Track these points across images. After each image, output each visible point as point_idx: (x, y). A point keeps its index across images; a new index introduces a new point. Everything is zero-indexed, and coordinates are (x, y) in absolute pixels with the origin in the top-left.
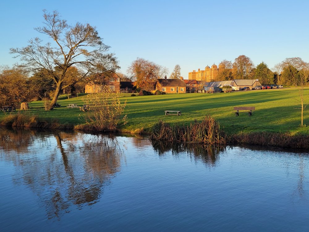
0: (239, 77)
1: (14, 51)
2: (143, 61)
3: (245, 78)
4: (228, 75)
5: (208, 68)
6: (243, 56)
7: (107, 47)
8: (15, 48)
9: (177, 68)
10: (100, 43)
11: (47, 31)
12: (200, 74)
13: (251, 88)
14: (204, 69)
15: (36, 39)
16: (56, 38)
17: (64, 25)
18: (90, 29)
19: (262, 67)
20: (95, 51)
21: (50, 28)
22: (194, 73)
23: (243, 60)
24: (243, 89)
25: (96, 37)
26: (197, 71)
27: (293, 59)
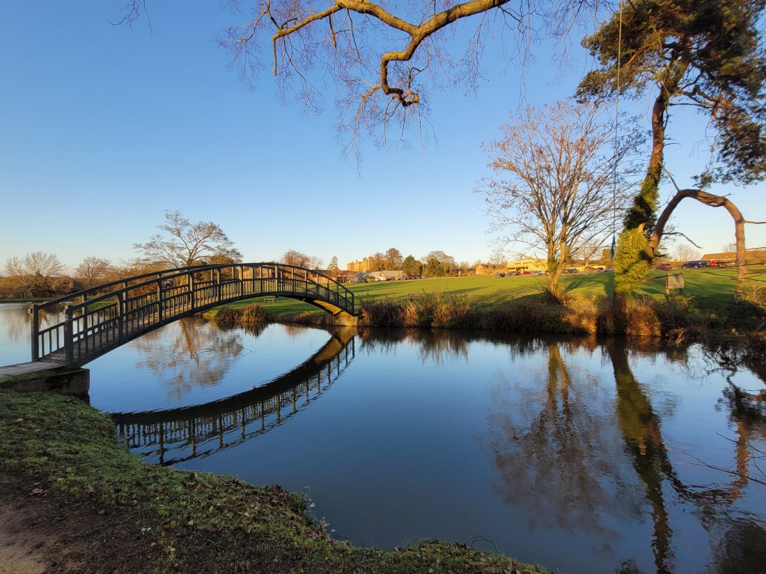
0: (390, 268)
1: (138, 246)
2: (294, 253)
3: (395, 269)
4: (381, 267)
5: (365, 259)
6: (394, 249)
7: (231, 243)
8: (138, 244)
9: (335, 259)
10: (226, 239)
11: (169, 229)
12: (358, 265)
13: (397, 278)
14: (362, 261)
15: (158, 236)
16: (179, 234)
17: (186, 223)
18: (214, 227)
19: (410, 259)
20: (218, 247)
21: (173, 226)
22: (352, 264)
23: (394, 253)
24: (389, 280)
25: (220, 234)
26: (355, 262)
27: (437, 253)
